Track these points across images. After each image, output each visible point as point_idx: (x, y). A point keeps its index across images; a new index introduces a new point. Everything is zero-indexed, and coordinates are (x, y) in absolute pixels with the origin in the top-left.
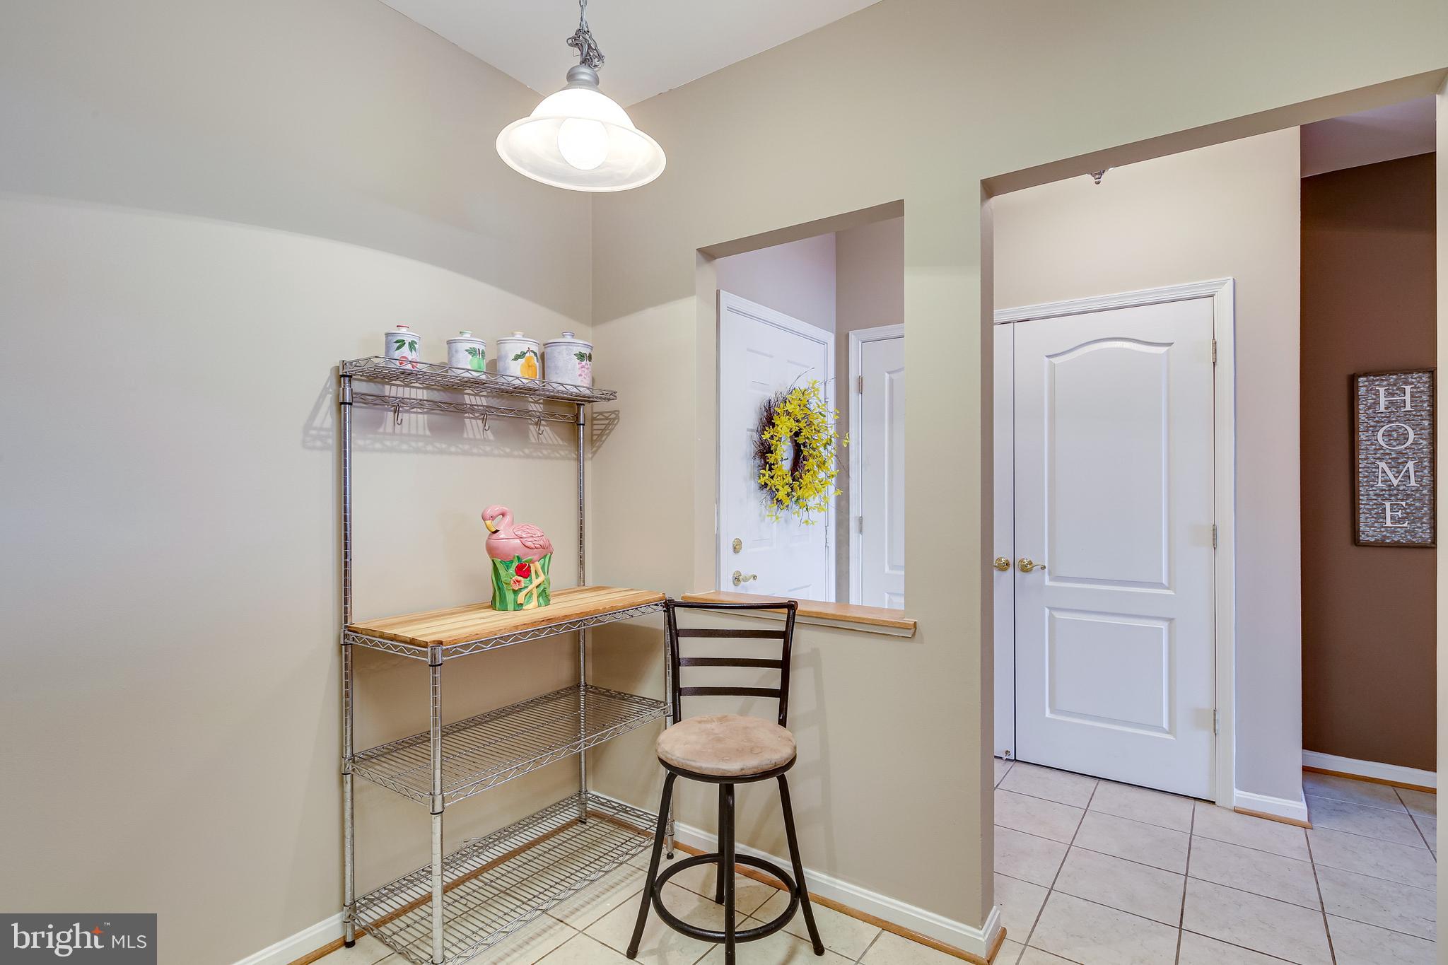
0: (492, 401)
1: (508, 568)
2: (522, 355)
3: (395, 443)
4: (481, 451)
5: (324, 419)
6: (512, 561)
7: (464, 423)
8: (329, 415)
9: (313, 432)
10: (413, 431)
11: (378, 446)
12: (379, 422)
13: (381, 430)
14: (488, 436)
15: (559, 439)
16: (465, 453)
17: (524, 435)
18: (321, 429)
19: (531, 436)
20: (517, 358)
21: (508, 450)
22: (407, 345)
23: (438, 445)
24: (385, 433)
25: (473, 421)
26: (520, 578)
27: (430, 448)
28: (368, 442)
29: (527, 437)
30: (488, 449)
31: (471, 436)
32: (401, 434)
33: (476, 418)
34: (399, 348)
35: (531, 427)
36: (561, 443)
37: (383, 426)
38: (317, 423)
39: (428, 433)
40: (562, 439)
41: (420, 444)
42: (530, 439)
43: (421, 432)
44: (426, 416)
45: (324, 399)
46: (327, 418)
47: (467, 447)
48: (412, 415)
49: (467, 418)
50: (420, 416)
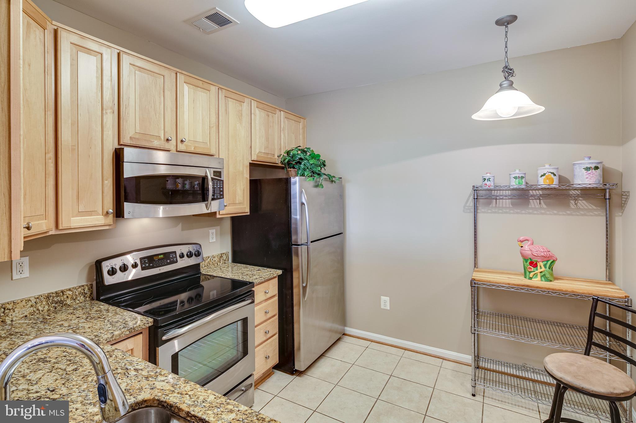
0: (546, 191)
1: (526, 262)
2: (544, 175)
3: (496, 210)
4: (539, 213)
5: (470, 203)
6: (528, 260)
7: (529, 201)
8: (472, 202)
9: (466, 208)
10: (504, 206)
11: (489, 211)
12: (490, 203)
13: (491, 206)
14: (543, 206)
15: (592, 206)
16: (529, 213)
17: (568, 206)
18: (469, 206)
19: (571, 205)
20: (542, 176)
21: (555, 212)
22: (486, 180)
23: (516, 210)
24: (492, 207)
25: (535, 201)
26: (531, 267)
27: (512, 212)
28: (486, 210)
29: (569, 206)
30: (543, 211)
31: (533, 206)
32: (499, 207)
33: (536, 199)
34: (484, 181)
35: (572, 201)
36: (595, 208)
37: (492, 204)
38: (468, 205)
39: (511, 206)
40: (596, 206)
41: (508, 210)
42: (570, 207)
43: (508, 206)
44: (510, 200)
45: (470, 197)
46: (471, 203)
47: (531, 211)
48: (504, 200)
49: (531, 199)
50: (507, 200)
